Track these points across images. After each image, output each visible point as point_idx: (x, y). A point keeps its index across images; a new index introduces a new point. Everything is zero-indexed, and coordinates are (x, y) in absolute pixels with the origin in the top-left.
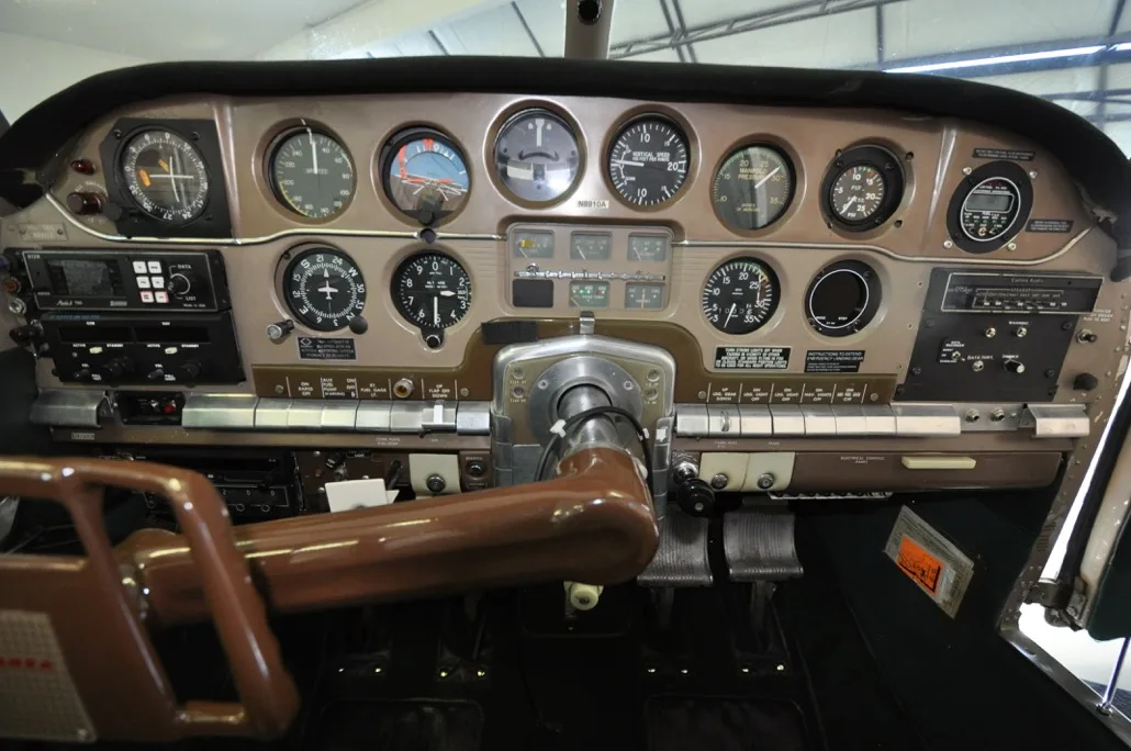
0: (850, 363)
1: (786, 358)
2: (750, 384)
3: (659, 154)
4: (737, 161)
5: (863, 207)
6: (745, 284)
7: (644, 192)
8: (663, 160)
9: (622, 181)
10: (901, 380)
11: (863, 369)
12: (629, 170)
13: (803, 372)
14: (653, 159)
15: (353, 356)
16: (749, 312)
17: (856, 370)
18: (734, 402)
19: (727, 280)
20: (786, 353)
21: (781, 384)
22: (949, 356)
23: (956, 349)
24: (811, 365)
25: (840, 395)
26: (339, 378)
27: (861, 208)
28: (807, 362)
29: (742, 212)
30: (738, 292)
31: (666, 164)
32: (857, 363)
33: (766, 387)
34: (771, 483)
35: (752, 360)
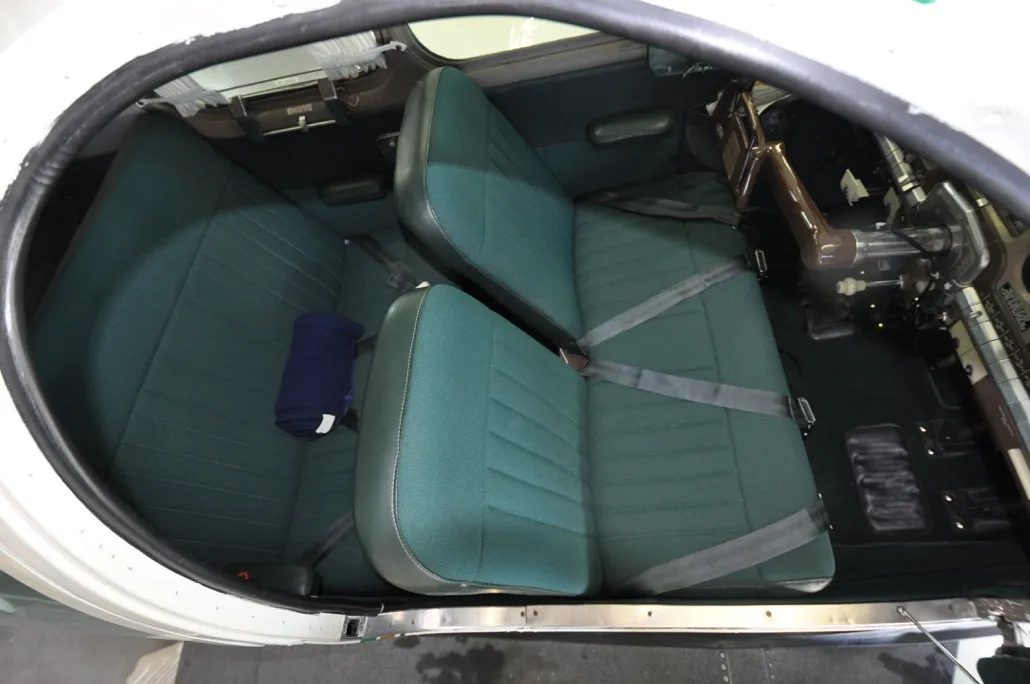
33: (1005, 328)
34: (970, 374)
35: (1016, 307)
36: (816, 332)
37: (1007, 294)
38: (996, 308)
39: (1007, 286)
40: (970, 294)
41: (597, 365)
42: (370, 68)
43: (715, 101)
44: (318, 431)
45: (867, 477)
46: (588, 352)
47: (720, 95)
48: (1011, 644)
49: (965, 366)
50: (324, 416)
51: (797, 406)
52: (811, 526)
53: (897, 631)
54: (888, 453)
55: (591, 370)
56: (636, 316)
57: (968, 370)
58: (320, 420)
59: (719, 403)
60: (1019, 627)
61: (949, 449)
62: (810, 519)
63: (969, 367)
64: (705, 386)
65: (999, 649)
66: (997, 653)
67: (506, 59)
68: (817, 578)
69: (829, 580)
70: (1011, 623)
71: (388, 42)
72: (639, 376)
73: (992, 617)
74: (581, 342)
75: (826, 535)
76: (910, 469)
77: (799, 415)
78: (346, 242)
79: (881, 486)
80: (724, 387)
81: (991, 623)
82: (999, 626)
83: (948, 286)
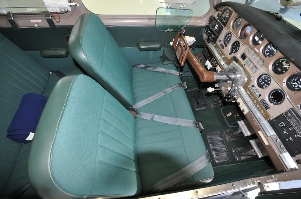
0: (267, 107)
1: (260, 96)
2: (252, 94)
3: (275, 50)
4: (284, 60)
5: (297, 87)
6: (268, 81)
7: (268, 54)
8: (274, 51)
9: (267, 50)
10: (271, 119)
11: (268, 110)
12: (269, 49)
13: (260, 101)
14: (274, 50)
15: (223, 49)
16: (265, 86)
17: (267, 109)
18: (248, 94)
19: (266, 78)
20: (260, 95)
21: (255, 99)
22: (281, 124)
23: (283, 125)
24: (262, 101)
25: (261, 110)
26: (221, 50)
27: (296, 86)
28: (262, 100)
29: (278, 69)
30: (266, 81)
31: (274, 52)
32: (268, 108)
33: (253, 97)
34: (244, 112)
35: (255, 91)
36: (197, 108)
37: (253, 88)
38: (250, 92)
39: (253, 86)
40: (242, 90)
41: (139, 114)
42: (65, 10)
43: (172, 41)
44: (27, 139)
45: (213, 147)
46: (136, 110)
47: (174, 40)
48: (263, 191)
49: (242, 110)
50: (30, 133)
51: (199, 125)
52: (206, 160)
53: (232, 192)
54: (218, 140)
55: (138, 115)
56: (151, 99)
57: (243, 111)
58: (28, 135)
59: (177, 124)
60: (264, 185)
61: (232, 138)
62: (206, 158)
63: (243, 110)
64: (173, 119)
65: (259, 193)
66: (258, 195)
67: (113, 17)
68: (209, 178)
69: (213, 178)
70: (262, 184)
71: (73, 3)
72: (153, 117)
73: (256, 183)
74: (134, 107)
75: (210, 163)
76: (223, 144)
77: (200, 127)
78: (50, 73)
79: (217, 149)
80: (179, 119)
81: (256, 185)
82: (258, 186)
83: (236, 88)
